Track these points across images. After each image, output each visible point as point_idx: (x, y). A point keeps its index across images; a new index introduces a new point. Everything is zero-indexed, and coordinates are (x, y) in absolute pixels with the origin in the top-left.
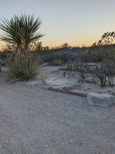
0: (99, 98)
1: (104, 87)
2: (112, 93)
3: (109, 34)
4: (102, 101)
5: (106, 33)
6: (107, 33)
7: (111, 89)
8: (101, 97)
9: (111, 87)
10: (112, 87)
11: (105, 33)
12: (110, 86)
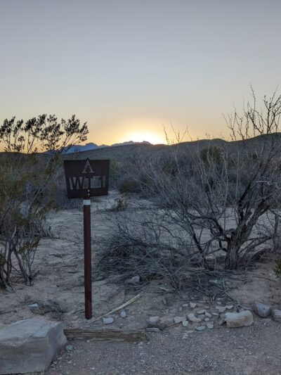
0: (11, 344)
1: (8, 288)
2: (36, 305)
3: (19, 126)
4: (23, 353)
5: (9, 120)
6: (12, 121)
7: (29, 292)
8: (17, 339)
9: (28, 283)
10: (31, 285)
11: (6, 121)
12: (25, 282)
